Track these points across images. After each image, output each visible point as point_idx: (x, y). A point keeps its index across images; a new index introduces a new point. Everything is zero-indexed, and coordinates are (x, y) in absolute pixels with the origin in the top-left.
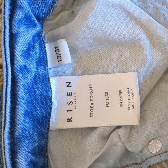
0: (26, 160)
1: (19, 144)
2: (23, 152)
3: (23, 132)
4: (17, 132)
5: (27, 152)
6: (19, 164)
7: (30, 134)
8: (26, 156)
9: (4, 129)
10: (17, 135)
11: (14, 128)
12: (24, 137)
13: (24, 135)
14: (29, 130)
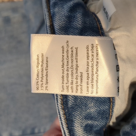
0: (82, 127)
1: (73, 113)
2: (79, 120)
3: (75, 101)
4: (70, 102)
5: (82, 119)
6: (77, 131)
7: (81, 102)
8: (81, 123)
9: (57, 101)
10: (70, 105)
11: (67, 99)
12: (76, 106)
13: (76, 104)
14: (80, 99)
